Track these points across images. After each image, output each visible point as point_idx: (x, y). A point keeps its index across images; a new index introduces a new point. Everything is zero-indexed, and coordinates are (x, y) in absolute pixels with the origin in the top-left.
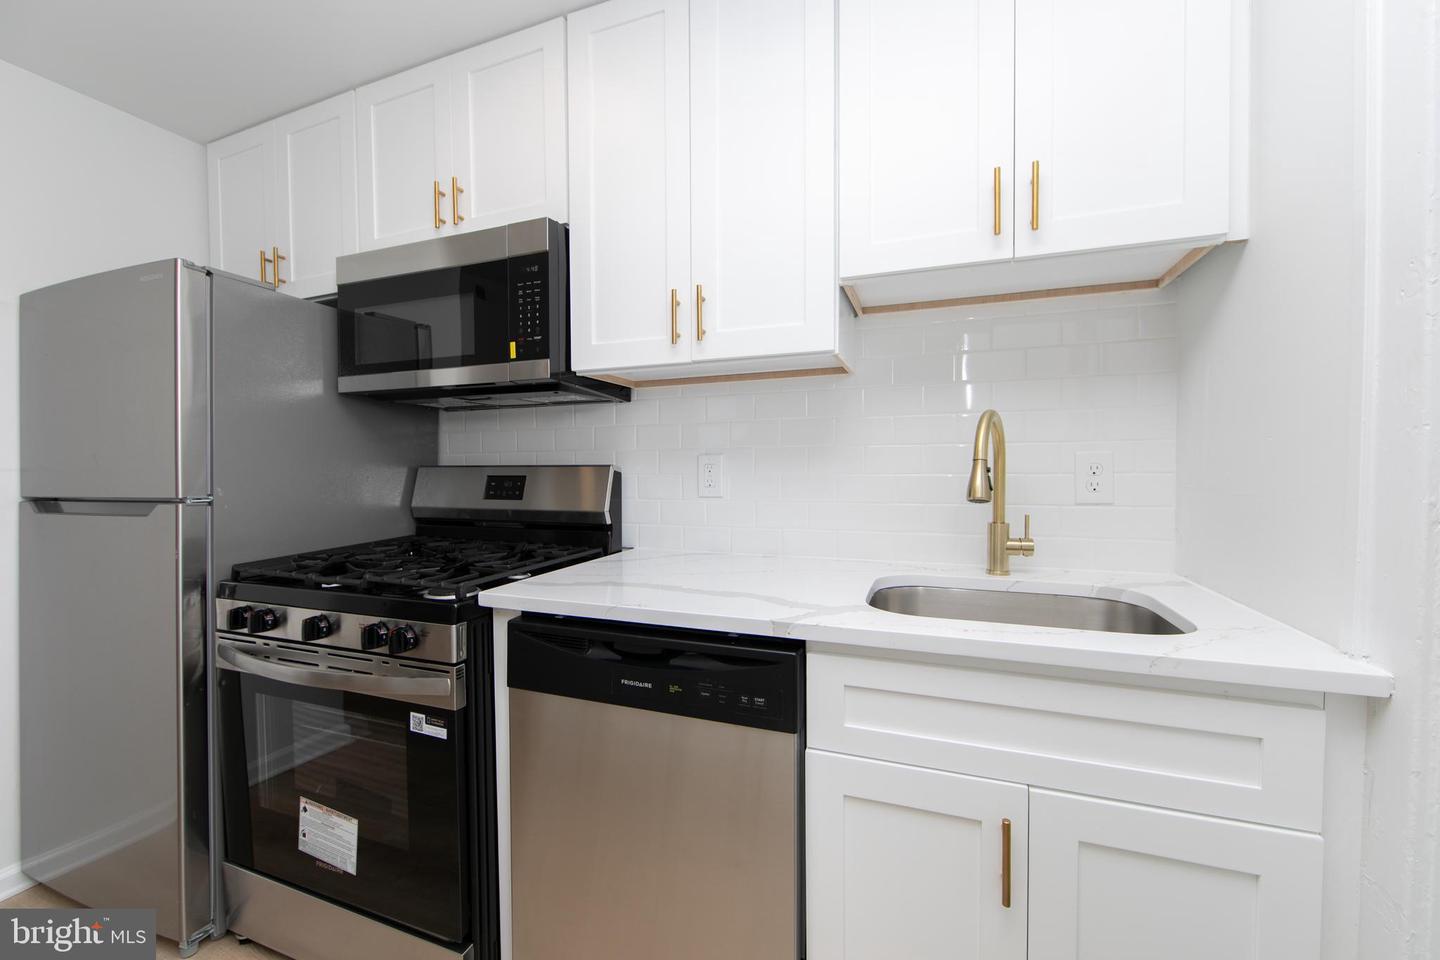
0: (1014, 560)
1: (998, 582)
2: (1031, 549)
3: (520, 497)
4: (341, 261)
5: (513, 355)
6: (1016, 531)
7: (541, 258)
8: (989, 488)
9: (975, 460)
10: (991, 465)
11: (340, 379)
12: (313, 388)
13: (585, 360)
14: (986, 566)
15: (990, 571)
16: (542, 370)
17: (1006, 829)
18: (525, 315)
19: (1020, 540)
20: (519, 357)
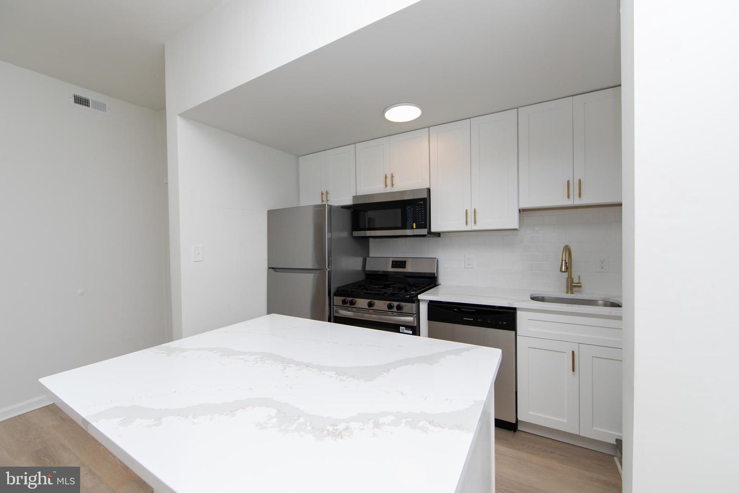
0: (575, 289)
1: (570, 296)
2: (581, 286)
3: (405, 268)
4: (354, 197)
5: (414, 227)
6: (576, 280)
7: (424, 200)
8: (568, 267)
9: (562, 260)
10: (567, 262)
11: (354, 232)
12: (345, 234)
13: (434, 228)
14: (566, 291)
15: (567, 292)
16: (424, 231)
17: (573, 353)
18: (419, 216)
19: (577, 283)
20: (417, 228)
